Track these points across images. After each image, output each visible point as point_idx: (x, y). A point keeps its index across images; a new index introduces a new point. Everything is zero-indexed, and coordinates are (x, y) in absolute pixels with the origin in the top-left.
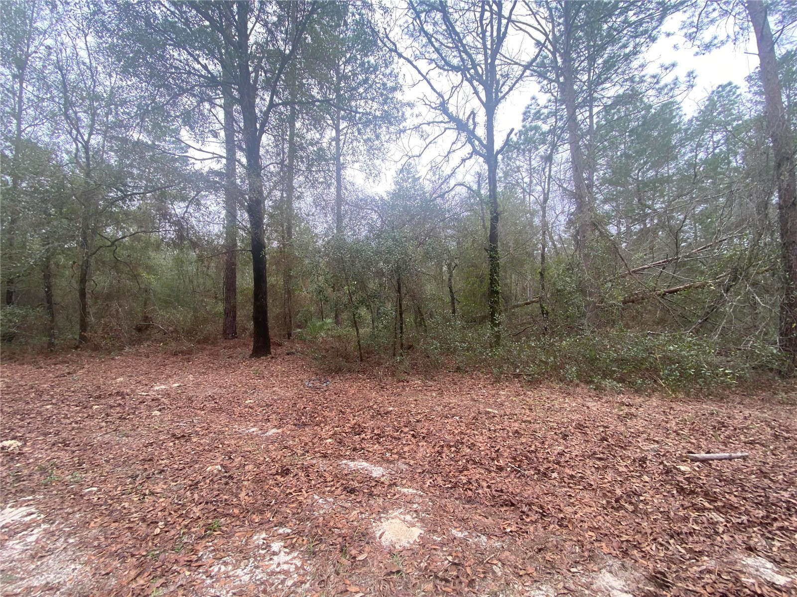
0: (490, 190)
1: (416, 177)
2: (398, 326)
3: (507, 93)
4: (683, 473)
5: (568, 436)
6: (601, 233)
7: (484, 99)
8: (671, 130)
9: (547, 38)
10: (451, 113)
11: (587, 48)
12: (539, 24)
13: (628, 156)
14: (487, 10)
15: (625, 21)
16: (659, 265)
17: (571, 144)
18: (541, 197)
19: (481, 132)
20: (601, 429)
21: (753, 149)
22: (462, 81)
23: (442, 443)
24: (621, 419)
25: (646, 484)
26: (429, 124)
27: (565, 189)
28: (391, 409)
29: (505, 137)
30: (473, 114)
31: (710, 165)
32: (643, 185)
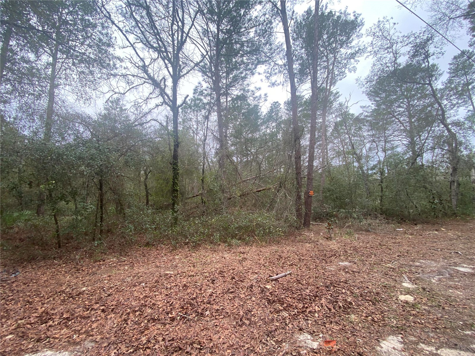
0: (174, 128)
1: (123, 108)
2: (99, 215)
3: (185, 74)
4: (269, 290)
5: (215, 280)
6: (230, 160)
7: (172, 73)
8: (258, 117)
9: (207, 54)
10: (150, 74)
11: (226, 67)
12: (204, 45)
13: (241, 126)
14: (175, 24)
15: (242, 61)
16: (253, 179)
17: (218, 112)
18: (203, 138)
19: (169, 91)
20: (231, 271)
21: (285, 133)
22: (158, 58)
23: (129, 310)
24: (240, 262)
25: (254, 302)
26: (134, 76)
27: (214, 136)
28: (84, 289)
29: (183, 99)
30: (164, 79)
31: (271, 136)
32: (247, 140)
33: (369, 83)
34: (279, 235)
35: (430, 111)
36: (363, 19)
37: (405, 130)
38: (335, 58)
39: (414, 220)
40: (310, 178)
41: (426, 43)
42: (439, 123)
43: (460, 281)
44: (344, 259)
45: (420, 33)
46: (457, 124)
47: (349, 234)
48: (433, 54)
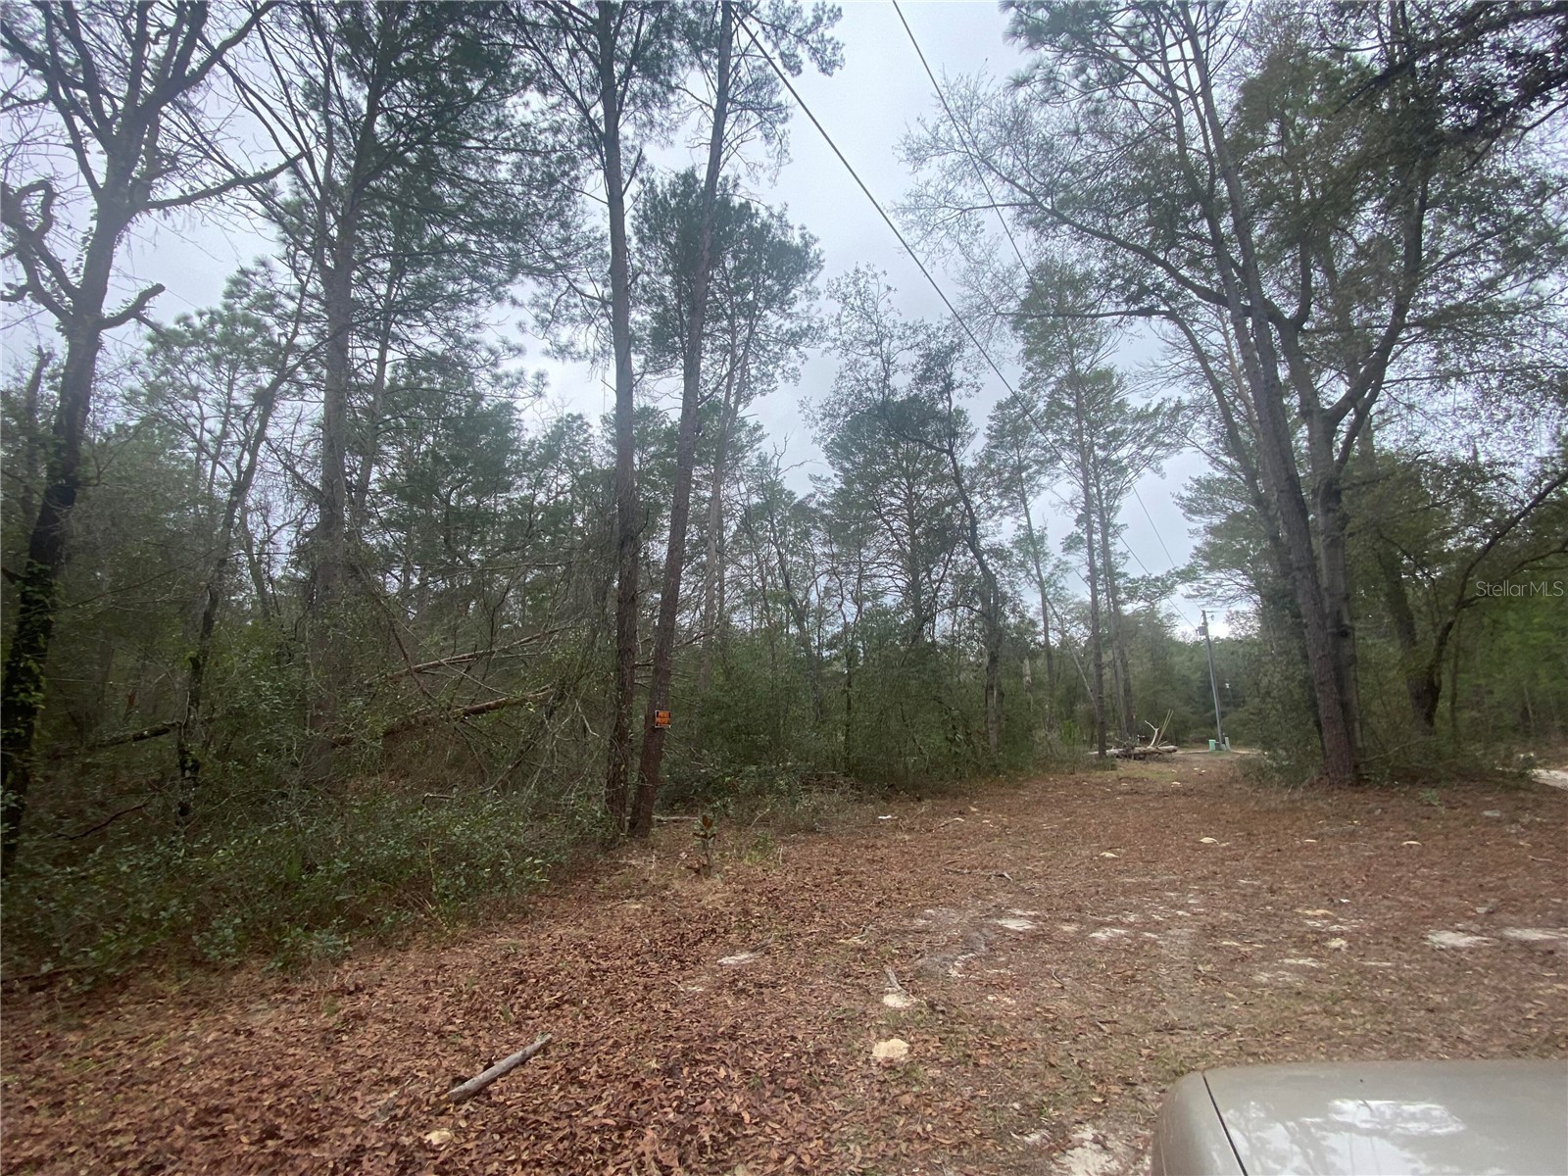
3: (175, 203)
4: (435, 1152)
6: (364, 586)
7: (101, 179)
12: (301, 133)
16: (460, 662)
17: (328, 393)
20: (269, 1099)
22: (41, 99)
27: (297, 477)
29: (134, 297)
30: (47, 189)
31: (551, 515)
32: (454, 516)
33: (827, 420)
34: (529, 882)
35: (949, 515)
36: (821, 252)
37: (901, 554)
38: (752, 331)
39: (916, 787)
40: (661, 671)
41: (948, 355)
42: (965, 547)
43: (1009, 961)
44: (737, 943)
45: (938, 329)
46: (998, 553)
47: (762, 847)
48: (961, 385)
